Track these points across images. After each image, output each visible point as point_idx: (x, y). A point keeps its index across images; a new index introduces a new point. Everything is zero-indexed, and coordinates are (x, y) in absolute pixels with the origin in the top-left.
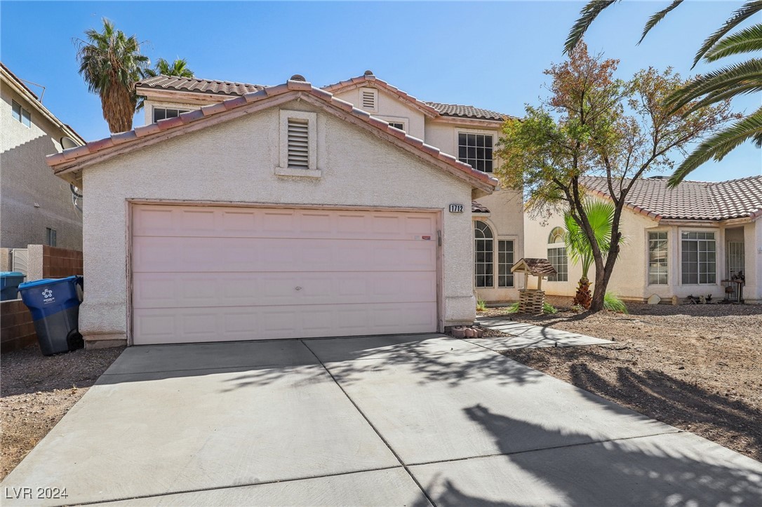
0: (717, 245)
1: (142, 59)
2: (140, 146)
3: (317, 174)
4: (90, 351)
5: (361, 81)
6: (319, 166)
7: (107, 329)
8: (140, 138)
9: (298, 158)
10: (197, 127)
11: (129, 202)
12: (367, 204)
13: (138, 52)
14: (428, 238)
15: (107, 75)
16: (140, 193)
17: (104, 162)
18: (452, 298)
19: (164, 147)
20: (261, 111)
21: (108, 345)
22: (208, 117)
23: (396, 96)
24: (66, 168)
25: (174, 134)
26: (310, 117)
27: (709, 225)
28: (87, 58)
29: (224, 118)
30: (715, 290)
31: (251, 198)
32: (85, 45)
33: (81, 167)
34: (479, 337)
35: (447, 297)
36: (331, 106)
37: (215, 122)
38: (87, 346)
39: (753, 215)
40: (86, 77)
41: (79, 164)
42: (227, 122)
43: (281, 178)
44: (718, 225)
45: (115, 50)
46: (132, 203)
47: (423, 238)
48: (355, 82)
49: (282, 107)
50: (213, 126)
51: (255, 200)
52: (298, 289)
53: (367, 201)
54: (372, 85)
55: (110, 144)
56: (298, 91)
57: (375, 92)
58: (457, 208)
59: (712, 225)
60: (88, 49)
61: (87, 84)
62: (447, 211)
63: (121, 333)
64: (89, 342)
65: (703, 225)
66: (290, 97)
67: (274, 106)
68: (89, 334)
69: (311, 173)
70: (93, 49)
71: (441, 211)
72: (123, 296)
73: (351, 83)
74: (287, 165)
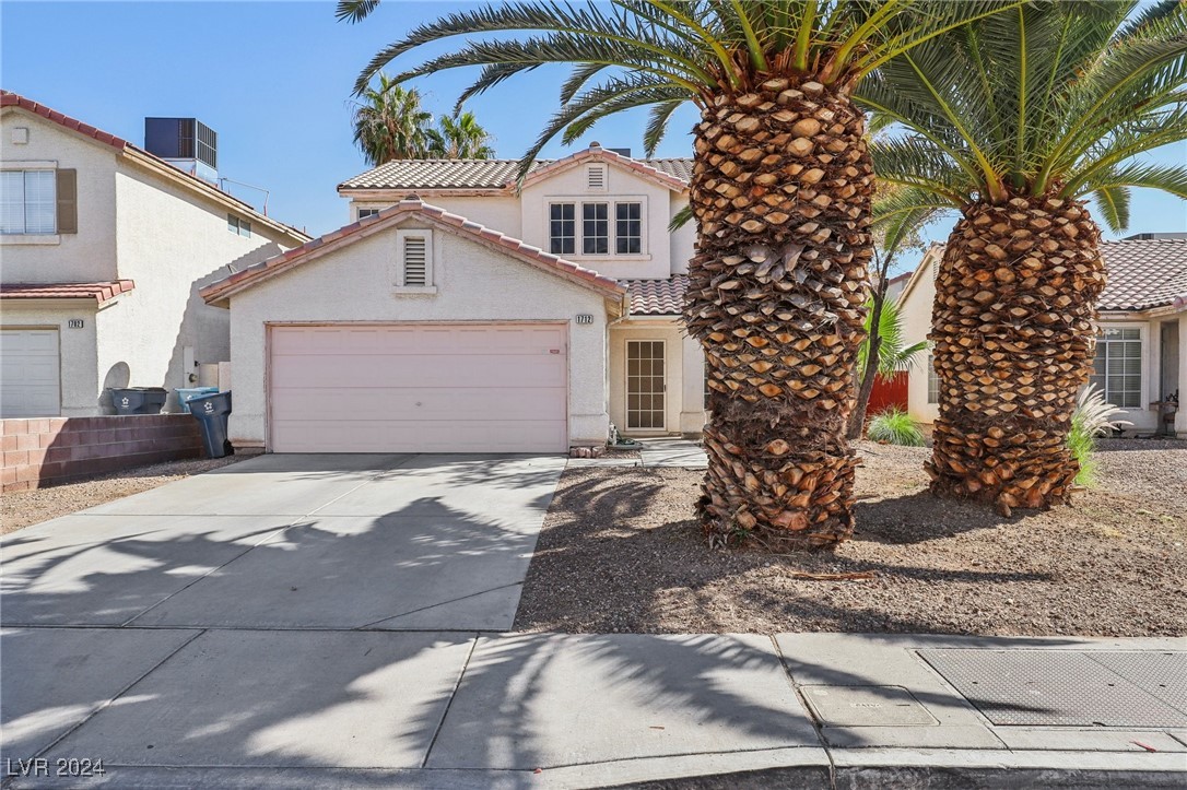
0: (1144, 347)
1: (424, 116)
2: (271, 275)
3: (433, 290)
4: (237, 456)
5: (584, 155)
6: (436, 282)
7: (249, 438)
8: (270, 268)
9: (414, 275)
10: (318, 254)
11: (266, 325)
12: (485, 318)
13: (418, 110)
14: (558, 352)
15: (383, 143)
16: (275, 317)
17: (245, 290)
18: (578, 416)
19: (294, 273)
20: (380, 232)
21: (251, 451)
22: (327, 244)
23: (630, 170)
24: (214, 298)
25: (298, 263)
26: (426, 234)
27: (1123, 317)
28: (361, 124)
29: (341, 244)
30: (1140, 418)
31: (372, 317)
32: (359, 107)
33: (226, 296)
34: (592, 457)
35: (574, 415)
36: (442, 223)
37: (334, 248)
38: (236, 451)
39: (1179, 301)
40: (363, 146)
41: (224, 294)
42: (348, 246)
43: (399, 296)
44: (1139, 318)
45: (392, 113)
46: (269, 326)
47: (551, 351)
48: (576, 158)
49: (399, 226)
50: (335, 251)
51: (374, 318)
52: (419, 404)
53: (486, 314)
54: (599, 159)
55: (247, 275)
56: (410, 211)
57: (604, 166)
58: (585, 319)
59: (1128, 317)
60: (362, 111)
61: (363, 155)
62: (573, 323)
63: (260, 442)
64: (238, 448)
65: (1110, 317)
66: (401, 218)
67: (393, 226)
68: (236, 441)
69: (428, 289)
70: (369, 111)
71: (565, 323)
72: (262, 409)
73: (572, 160)
74: (403, 283)
